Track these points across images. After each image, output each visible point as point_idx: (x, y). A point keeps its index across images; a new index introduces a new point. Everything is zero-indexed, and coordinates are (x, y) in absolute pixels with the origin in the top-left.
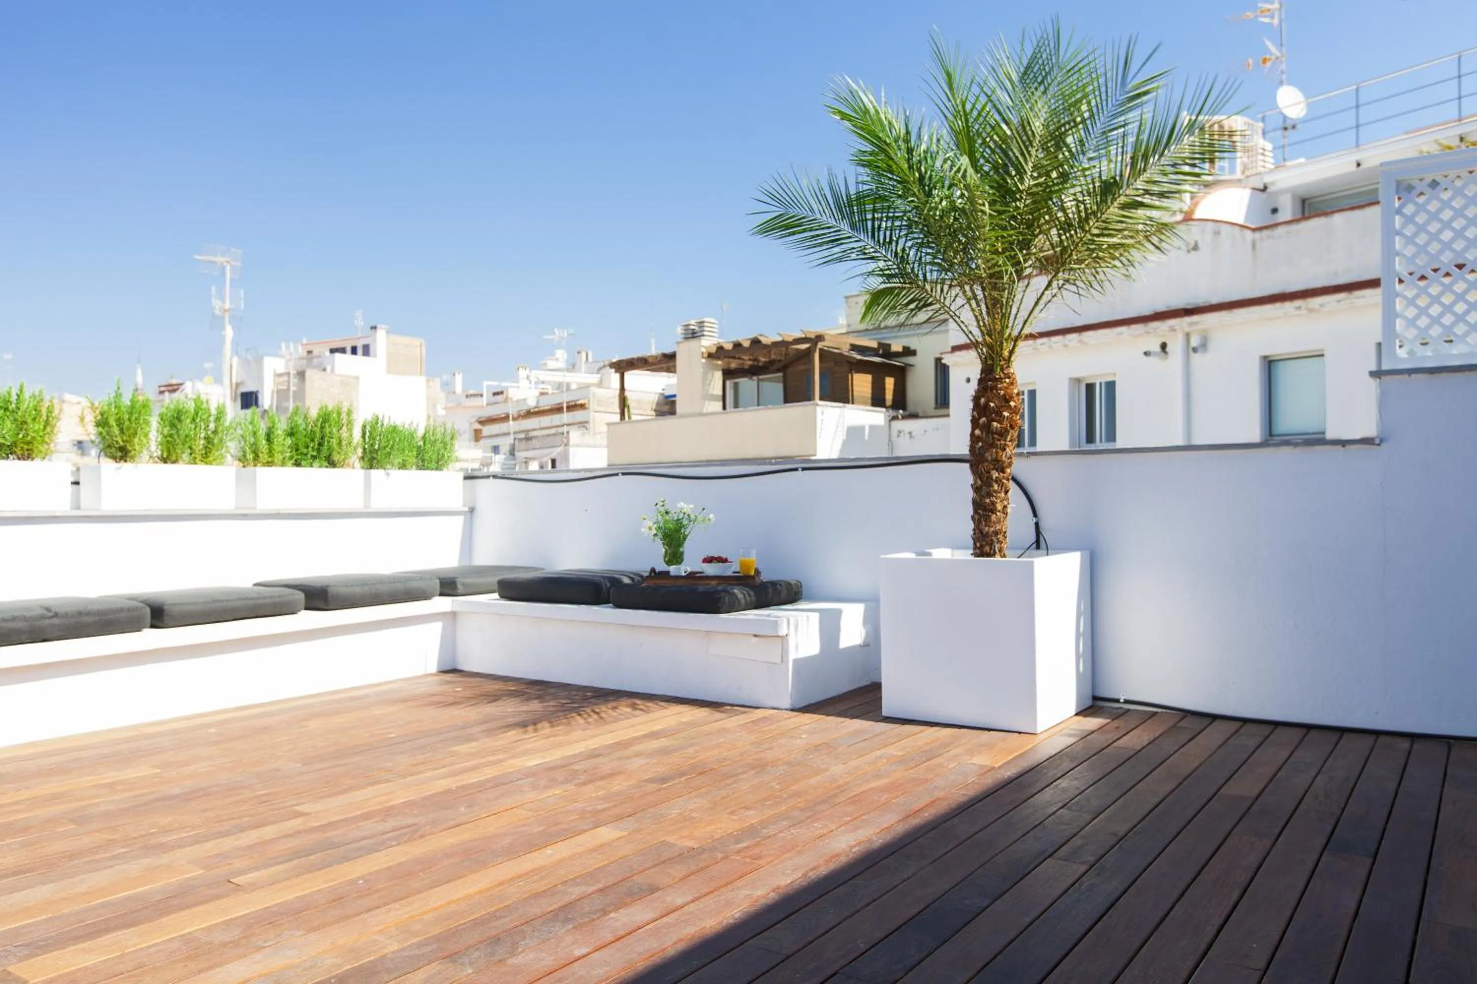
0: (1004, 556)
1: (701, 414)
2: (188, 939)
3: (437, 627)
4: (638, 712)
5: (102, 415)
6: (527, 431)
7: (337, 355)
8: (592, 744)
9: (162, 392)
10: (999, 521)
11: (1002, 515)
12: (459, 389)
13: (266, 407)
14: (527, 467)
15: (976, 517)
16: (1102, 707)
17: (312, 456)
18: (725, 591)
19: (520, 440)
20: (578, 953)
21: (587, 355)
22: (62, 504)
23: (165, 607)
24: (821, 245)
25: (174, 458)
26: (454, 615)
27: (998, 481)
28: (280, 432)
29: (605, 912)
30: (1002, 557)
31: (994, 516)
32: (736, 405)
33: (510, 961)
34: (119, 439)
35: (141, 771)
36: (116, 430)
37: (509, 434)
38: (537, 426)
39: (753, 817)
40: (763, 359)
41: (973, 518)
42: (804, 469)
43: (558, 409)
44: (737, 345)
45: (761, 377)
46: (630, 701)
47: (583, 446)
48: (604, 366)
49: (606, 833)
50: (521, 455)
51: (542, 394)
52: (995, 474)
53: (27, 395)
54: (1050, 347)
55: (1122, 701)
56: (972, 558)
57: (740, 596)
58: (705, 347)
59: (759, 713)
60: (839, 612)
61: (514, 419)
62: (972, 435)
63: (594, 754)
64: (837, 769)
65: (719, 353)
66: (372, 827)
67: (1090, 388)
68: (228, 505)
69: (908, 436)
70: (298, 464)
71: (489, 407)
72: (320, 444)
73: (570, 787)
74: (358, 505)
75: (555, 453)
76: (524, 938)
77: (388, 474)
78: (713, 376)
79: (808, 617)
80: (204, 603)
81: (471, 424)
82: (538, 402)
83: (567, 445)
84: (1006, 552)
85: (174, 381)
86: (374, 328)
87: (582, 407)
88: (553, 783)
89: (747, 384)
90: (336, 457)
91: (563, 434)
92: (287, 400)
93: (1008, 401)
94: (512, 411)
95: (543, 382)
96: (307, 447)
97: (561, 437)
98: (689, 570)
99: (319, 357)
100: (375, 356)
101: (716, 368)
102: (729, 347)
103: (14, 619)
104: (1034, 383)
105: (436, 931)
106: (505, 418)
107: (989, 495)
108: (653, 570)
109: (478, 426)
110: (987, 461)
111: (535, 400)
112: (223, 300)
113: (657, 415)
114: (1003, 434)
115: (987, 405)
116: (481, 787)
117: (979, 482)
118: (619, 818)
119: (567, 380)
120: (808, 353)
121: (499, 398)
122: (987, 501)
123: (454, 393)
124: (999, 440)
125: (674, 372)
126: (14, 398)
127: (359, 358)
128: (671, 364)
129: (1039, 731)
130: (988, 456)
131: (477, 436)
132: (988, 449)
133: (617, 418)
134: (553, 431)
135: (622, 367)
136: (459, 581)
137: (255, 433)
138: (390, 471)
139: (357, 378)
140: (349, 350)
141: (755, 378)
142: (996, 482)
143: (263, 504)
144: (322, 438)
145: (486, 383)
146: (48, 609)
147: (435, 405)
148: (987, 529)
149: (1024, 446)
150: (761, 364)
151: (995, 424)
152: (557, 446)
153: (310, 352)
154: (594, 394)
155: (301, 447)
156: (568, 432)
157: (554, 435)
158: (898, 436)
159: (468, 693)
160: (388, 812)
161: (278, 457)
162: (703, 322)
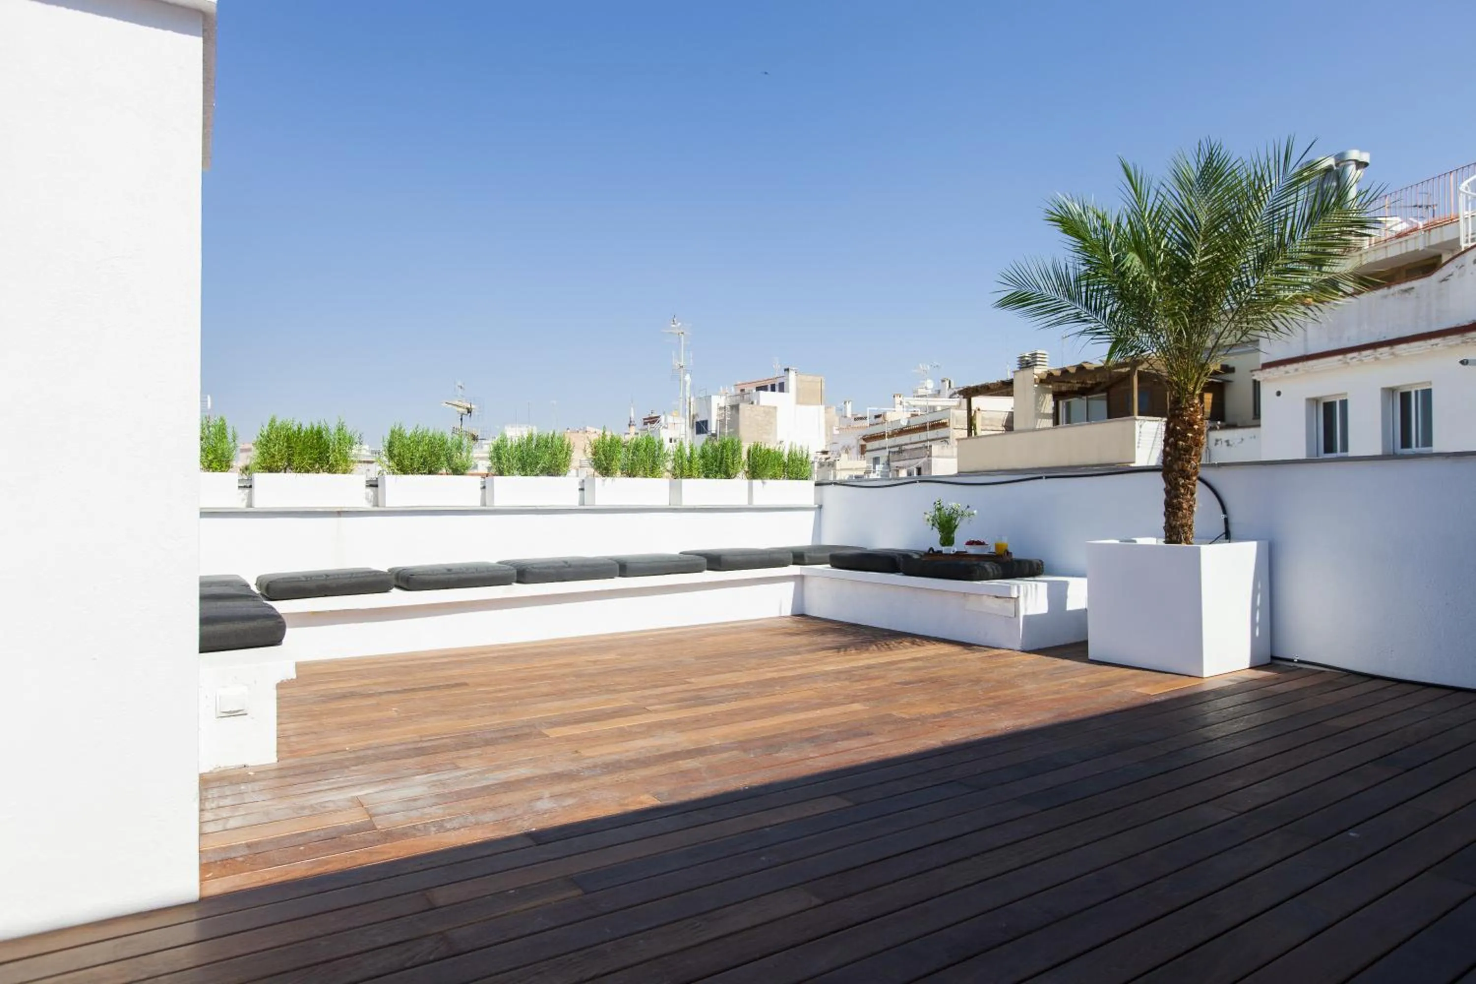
0: (1191, 543)
1: (1034, 430)
2: (621, 730)
3: (791, 585)
4: (915, 646)
5: (595, 448)
6: (900, 446)
7: (762, 392)
8: (872, 661)
9: (645, 424)
10: (1185, 517)
11: (1188, 512)
12: (849, 415)
13: (714, 432)
14: (898, 475)
15: (1167, 513)
16: (1279, 665)
17: (715, 471)
18: (978, 565)
19: (894, 452)
20: (811, 755)
21: (950, 383)
22: (574, 502)
23: (627, 564)
24: (1046, 312)
25: (634, 473)
26: (802, 577)
27: (1183, 486)
28: (696, 456)
29: (836, 741)
30: (1187, 543)
31: (1181, 512)
32: (1068, 421)
33: (774, 755)
34: (604, 462)
35: (611, 656)
36: (603, 457)
37: (885, 448)
38: (908, 442)
39: (953, 707)
40: (1089, 382)
41: (1165, 514)
42: (1047, 477)
43: (922, 428)
44: (1065, 371)
45: (1090, 397)
46: (909, 639)
47: (943, 457)
48: (955, 393)
49: (856, 707)
50: (894, 464)
51: (913, 415)
52: (1182, 481)
53: (557, 435)
54: (1361, 360)
55: (1296, 661)
56: (1164, 544)
57: (990, 570)
58: (1037, 375)
59: (996, 652)
60: (1066, 584)
61: (889, 436)
62: (1164, 451)
63: (869, 667)
64: (1029, 687)
65: (1049, 379)
66: (723, 691)
67: (1405, 397)
68: (664, 502)
69: (1225, 444)
70: (707, 477)
71: (871, 427)
72: (721, 463)
73: (847, 683)
74: (743, 502)
75: (921, 462)
76: (786, 746)
77: (763, 483)
78: (1045, 398)
79: (1036, 586)
80: (649, 563)
81: (858, 440)
82: (909, 422)
83: (930, 456)
84: (1192, 541)
85: (654, 415)
86: (787, 370)
87: (944, 425)
88: (838, 679)
89: (1078, 404)
90: (731, 471)
91: (926, 447)
92: (725, 427)
93: (1192, 425)
94: (887, 429)
95: (914, 406)
96: (713, 465)
97: (926, 451)
98: (956, 550)
99: (749, 393)
100: (788, 392)
101: (1047, 391)
102: (1058, 373)
103: (549, 567)
104: (1346, 394)
105: (741, 739)
106: (881, 436)
107: (1177, 497)
108: (931, 549)
109: (863, 443)
110: (1174, 471)
111: (906, 421)
112: (680, 360)
113: (1006, 430)
114: (1188, 450)
115: (1174, 428)
116: (793, 678)
117: (1169, 487)
118: (868, 700)
119: (931, 404)
120: (1128, 377)
121: (880, 420)
122: (1175, 501)
123: (846, 417)
124: (1185, 455)
125: (1012, 395)
126: (550, 440)
127: (777, 394)
128: (1009, 389)
129: (1205, 676)
130: (1176, 467)
131: (863, 450)
132: (1176, 461)
133: (964, 434)
134: (920, 445)
135: (969, 393)
136: (806, 555)
137: (681, 457)
138: (765, 481)
139: (775, 408)
140: (769, 388)
141: (1085, 397)
142: (1183, 487)
143: (686, 502)
144: (722, 459)
145: (868, 409)
146: (566, 562)
147: (831, 427)
148: (1174, 523)
149: (1336, 451)
150: (1089, 386)
151: (1181, 443)
152: (922, 457)
153: (742, 390)
154: (953, 414)
155: (708, 465)
156: (931, 446)
157: (920, 448)
158: (1216, 444)
159: (806, 629)
160: (736, 685)
161: (695, 473)
162: (1036, 354)
